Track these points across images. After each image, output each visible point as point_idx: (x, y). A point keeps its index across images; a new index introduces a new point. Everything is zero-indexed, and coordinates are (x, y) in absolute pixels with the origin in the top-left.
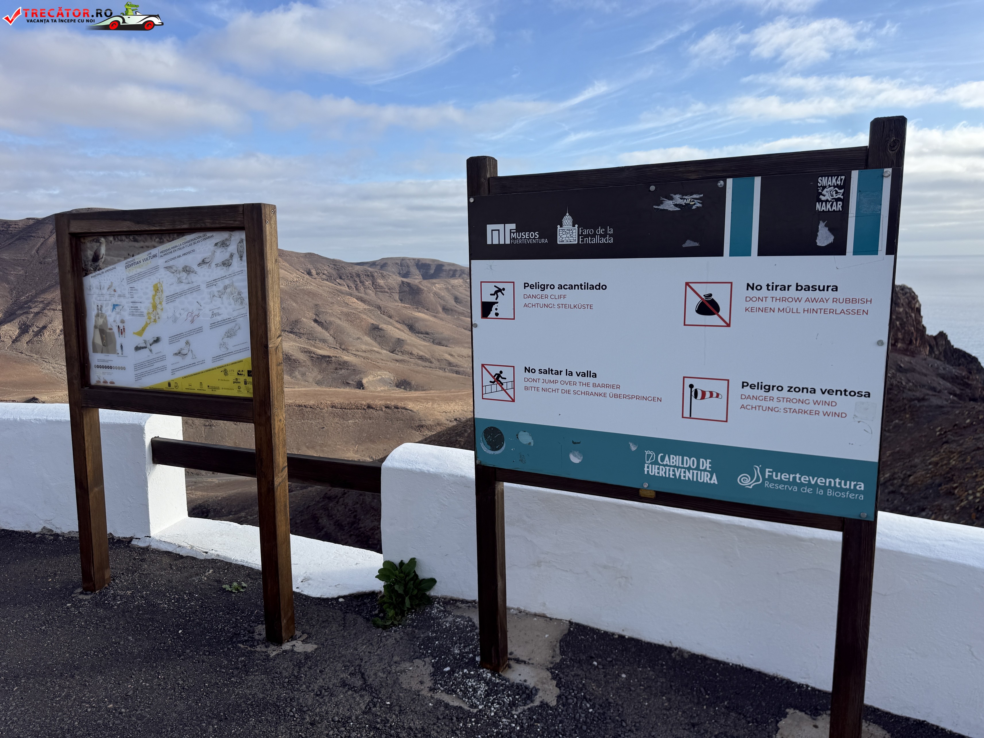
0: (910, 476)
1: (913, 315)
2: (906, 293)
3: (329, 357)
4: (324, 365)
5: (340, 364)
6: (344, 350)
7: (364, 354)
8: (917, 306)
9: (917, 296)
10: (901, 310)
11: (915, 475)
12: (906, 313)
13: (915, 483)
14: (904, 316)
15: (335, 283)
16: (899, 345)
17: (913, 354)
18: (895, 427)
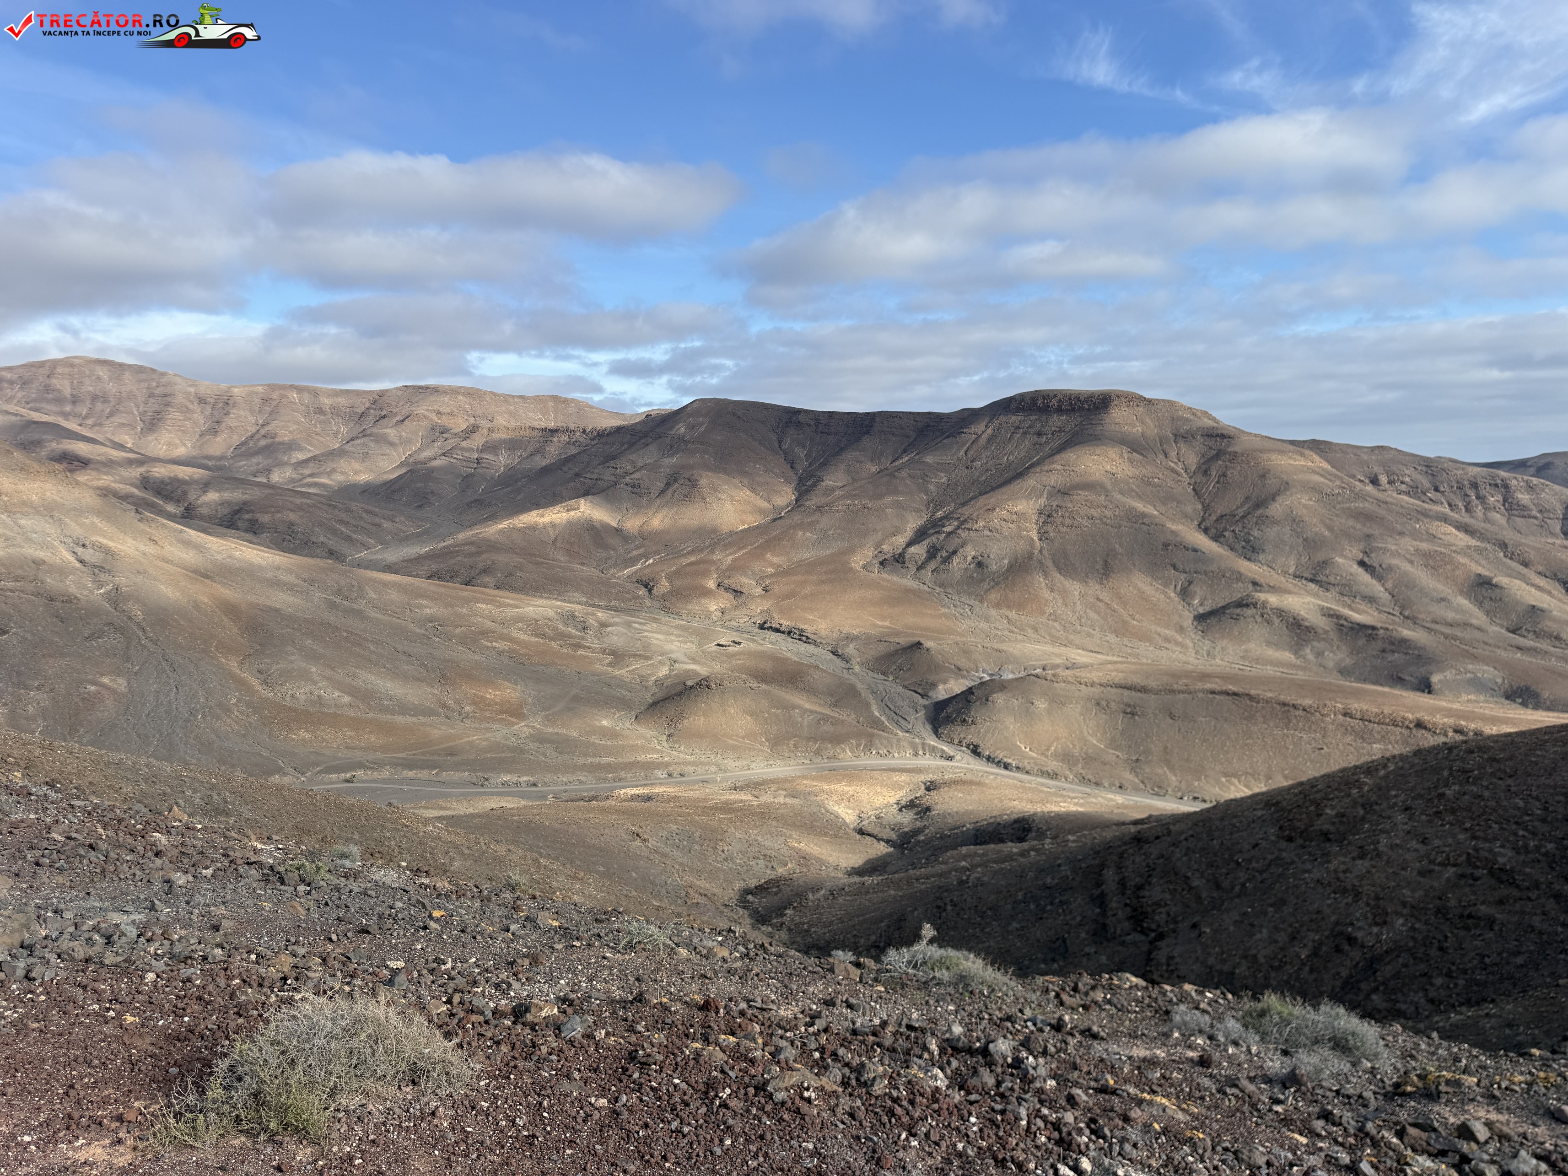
3: (1373, 628)
4: (1361, 642)
5: (1393, 644)
6: (1407, 618)
7: (1447, 630)
15: (1423, 498)
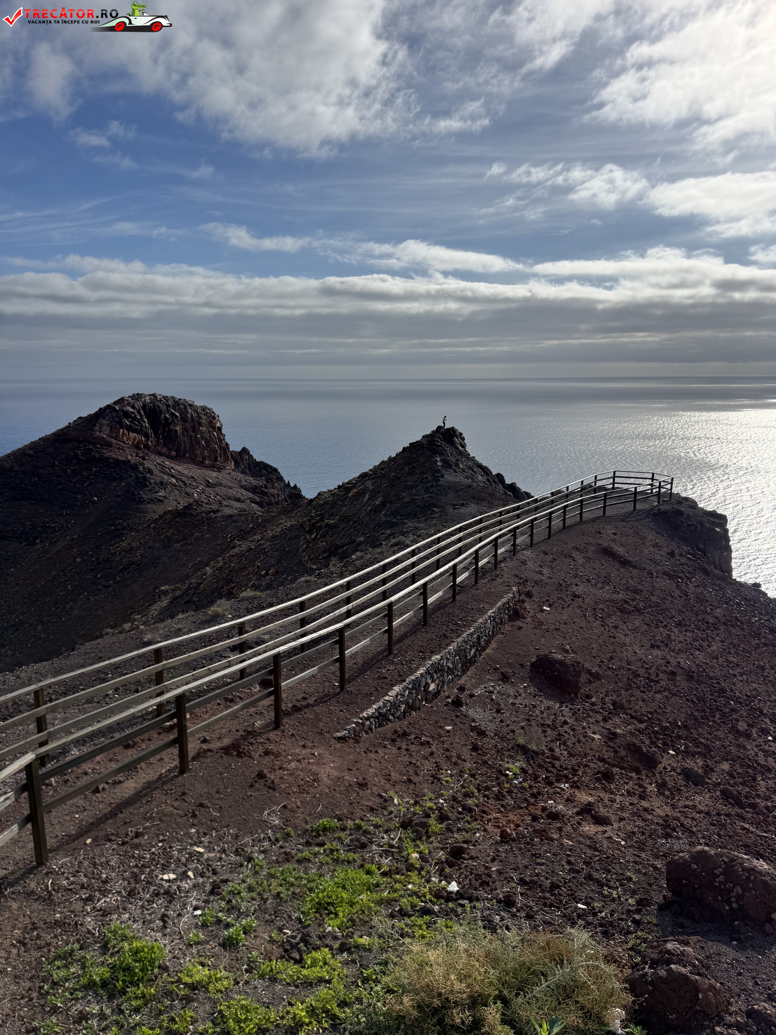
0: (201, 583)
1: (215, 434)
2: (207, 413)
8: (218, 425)
9: (218, 416)
10: (205, 429)
11: (204, 582)
12: (209, 432)
13: (205, 590)
14: (207, 435)
16: (207, 462)
17: (219, 469)
18: (195, 540)
